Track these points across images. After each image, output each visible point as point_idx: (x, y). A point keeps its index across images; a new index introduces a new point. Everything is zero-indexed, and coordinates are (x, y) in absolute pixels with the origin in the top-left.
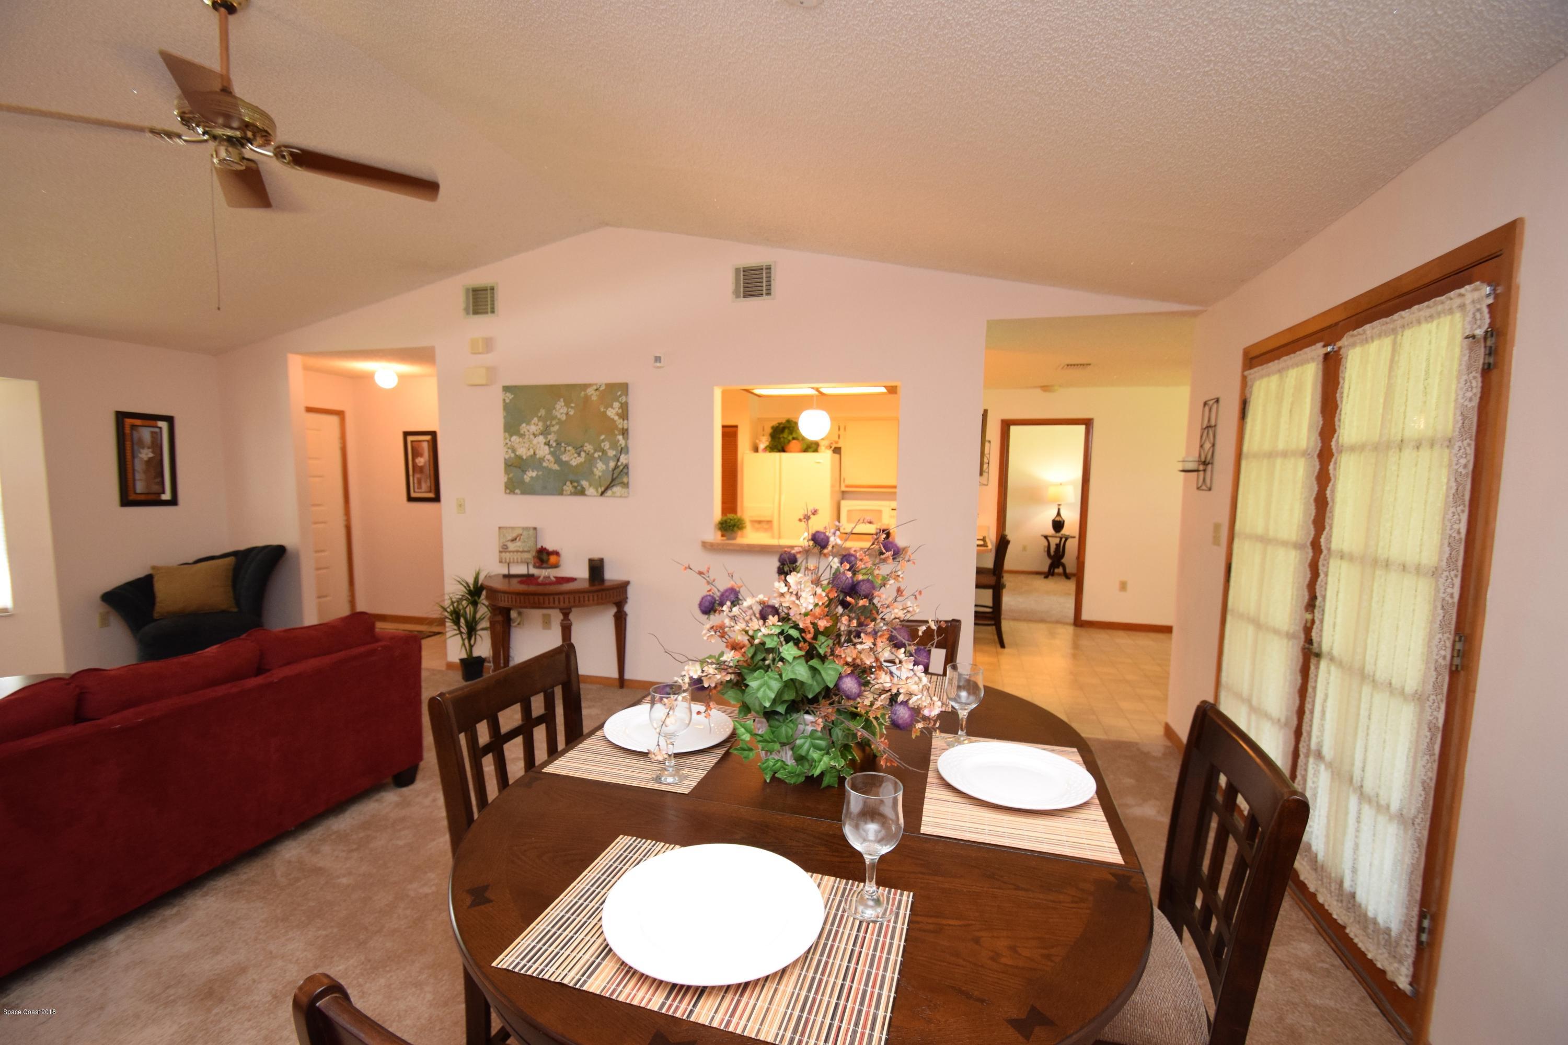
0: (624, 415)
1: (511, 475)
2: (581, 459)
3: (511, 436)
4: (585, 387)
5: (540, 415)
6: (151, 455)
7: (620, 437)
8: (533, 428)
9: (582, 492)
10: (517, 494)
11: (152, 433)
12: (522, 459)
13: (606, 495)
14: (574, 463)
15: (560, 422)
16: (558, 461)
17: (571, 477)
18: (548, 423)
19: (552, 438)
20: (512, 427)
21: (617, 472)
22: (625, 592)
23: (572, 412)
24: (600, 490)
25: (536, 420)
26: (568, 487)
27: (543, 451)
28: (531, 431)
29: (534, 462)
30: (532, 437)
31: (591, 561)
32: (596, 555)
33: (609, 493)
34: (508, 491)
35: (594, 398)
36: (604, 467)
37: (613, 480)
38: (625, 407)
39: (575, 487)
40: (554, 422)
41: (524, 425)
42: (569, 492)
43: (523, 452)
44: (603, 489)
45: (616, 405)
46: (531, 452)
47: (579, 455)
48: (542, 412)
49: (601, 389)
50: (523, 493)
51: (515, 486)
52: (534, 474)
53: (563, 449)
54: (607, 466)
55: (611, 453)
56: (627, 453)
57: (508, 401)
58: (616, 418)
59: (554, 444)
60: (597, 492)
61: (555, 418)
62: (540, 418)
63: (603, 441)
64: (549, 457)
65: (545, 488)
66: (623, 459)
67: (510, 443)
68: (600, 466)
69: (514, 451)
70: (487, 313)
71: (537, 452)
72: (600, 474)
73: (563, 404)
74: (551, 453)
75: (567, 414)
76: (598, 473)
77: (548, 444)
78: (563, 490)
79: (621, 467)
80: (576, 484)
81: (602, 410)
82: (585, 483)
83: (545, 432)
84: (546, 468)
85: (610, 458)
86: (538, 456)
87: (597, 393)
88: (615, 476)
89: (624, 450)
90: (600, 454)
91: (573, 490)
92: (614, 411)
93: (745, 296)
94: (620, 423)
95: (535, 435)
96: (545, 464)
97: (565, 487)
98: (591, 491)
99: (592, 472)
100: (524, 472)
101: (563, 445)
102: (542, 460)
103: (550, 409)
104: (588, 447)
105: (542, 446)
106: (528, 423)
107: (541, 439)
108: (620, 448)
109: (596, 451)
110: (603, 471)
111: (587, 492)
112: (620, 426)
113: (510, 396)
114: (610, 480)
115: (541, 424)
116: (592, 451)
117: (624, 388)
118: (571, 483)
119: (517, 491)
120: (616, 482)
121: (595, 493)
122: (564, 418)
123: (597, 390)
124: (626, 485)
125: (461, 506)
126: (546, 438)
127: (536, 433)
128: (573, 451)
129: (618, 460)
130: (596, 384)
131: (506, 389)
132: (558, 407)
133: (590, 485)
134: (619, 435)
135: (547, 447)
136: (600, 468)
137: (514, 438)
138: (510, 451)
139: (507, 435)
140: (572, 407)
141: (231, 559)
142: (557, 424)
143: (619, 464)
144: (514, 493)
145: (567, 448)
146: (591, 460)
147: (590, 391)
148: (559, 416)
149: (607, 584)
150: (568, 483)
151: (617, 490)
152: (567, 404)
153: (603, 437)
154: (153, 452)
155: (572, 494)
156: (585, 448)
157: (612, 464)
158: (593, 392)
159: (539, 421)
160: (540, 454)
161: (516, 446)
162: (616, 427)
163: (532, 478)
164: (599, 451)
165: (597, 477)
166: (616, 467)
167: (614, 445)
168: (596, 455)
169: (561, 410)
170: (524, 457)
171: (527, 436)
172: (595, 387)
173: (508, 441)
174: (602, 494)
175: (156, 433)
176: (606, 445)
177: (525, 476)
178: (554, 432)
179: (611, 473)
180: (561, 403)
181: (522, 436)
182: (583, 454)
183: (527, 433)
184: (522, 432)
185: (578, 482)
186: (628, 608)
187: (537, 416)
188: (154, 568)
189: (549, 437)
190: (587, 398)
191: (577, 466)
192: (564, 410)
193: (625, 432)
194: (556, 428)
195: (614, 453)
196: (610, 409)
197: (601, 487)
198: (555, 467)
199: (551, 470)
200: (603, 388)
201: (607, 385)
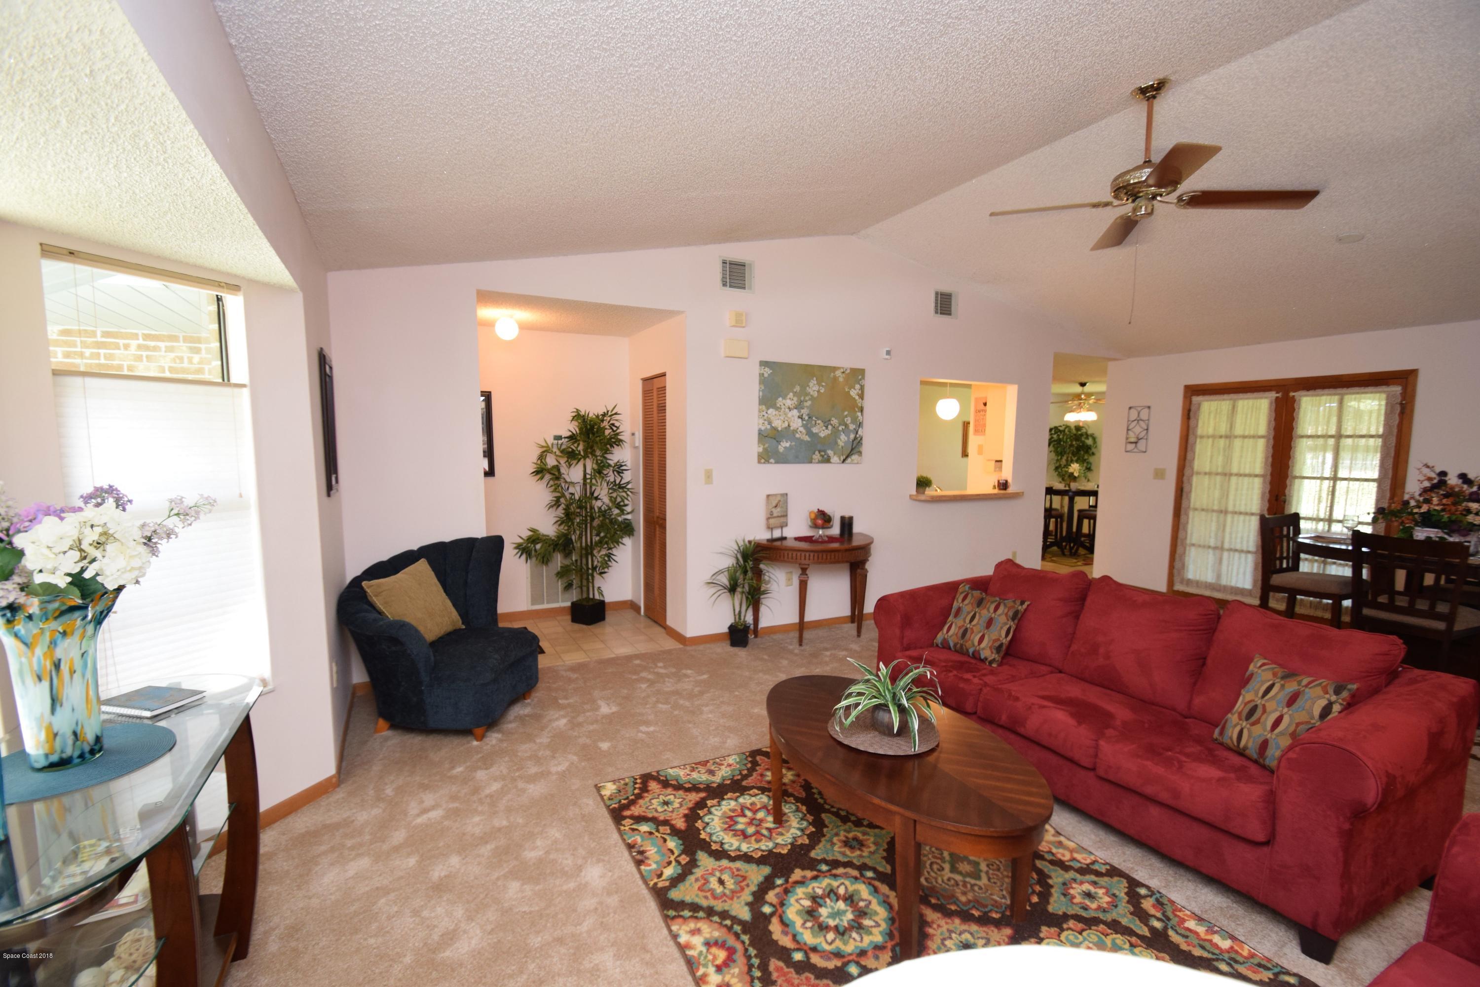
0: (862, 396)
1: (767, 445)
2: (827, 432)
3: (768, 409)
4: (835, 369)
5: (795, 391)
7: (859, 414)
8: (788, 403)
9: (827, 460)
10: (771, 464)
12: (777, 430)
13: (846, 462)
14: (822, 435)
15: (812, 399)
16: (809, 433)
17: (819, 447)
18: (802, 398)
19: (805, 412)
20: (768, 400)
21: (855, 443)
23: (822, 391)
24: (843, 459)
25: (791, 394)
26: (817, 456)
27: (797, 424)
28: (786, 405)
29: (788, 433)
30: (787, 410)
31: (843, 519)
33: (849, 460)
34: (763, 461)
35: (841, 379)
36: (846, 438)
37: (852, 449)
38: (862, 388)
39: (822, 456)
40: (807, 398)
41: (780, 399)
42: (817, 461)
43: (778, 424)
44: (845, 457)
45: (858, 387)
46: (786, 424)
47: (827, 427)
48: (797, 389)
49: (845, 372)
50: (777, 462)
51: (767, 456)
52: (788, 445)
53: (813, 422)
54: (849, 438)
55: (852, 427)
56: (862, 427)
57: (766, 375)
58: (857, 398)
59: (807, 418)
61: (808, 394)
62: (795, 394)
63: (846, 416)
64: (801, 429)
65: (797, 457)
66: (860, 432)
67: (766, 415)
68: (843, 437)
69: (770, 423)
70: (742, 288)
71: (791, 424)
72: (843, 444)
73: (815, 383)
74: (803, 426)
75: (818, 392)
76: (841, 443)
77: (801, 417)
78: (812, 459)
79: (860, 439)
80: (824, 454)
81: (846, 389)
82: (830, 452)
83: (799, 407)
84: (799, 439)
85: (851, 431)
86: (791, 428)
87: (842, 375)
88: (854, 446)
89: (860, 425)
90: (844, 427)
91: (820, 458)
92: (855, 392)
93: (941, 313)
94: (859, 400)
95: (790, 409)
96: (797, 436)
97: (814, 456)
98: (835, 459)
99: (836, 443)
100: (779, 442)
101: (813, 418)
102: (795, 431)
103: (804, 387)
104: (835, 421)
105: (796, 418)
106: (784, 398)
107: (795, 413)
108: (858, 423)
109: (840, 424)
110: (845, 443)
111: (832, 461)
112: (860, 404)
113: (767, 372)
114: (850, 450)
115: (795, 399)
116: (837, 425)
117: (861, 372)
118: (820, 452)
119: (772, 460)
120: (854, 451)
121: (840, 461)
122: (815, 394)
123: (843, 372)
124: (860, 453)
125: (709, 476)
126: (799, 412)
127: (790, 406)
128: (822, 424)
129: (857, 433)
130: (841, 367)
131: (764, 364)
132: (811, 384)
133: (835, 454)
134: (859, 411)
135: (800, 420)
136: (842, 440)
137: (771, 411)
138: (766, 423)
139: (764, 407)
140: (821, 386)
142: (810, 400)
143: (858, 436)
144: (769, 462)
145: (817, 422)
146: (836, 433)
147: (838, 373)
148: (812, 393)
150: (817, 453)
151: (855, 457)
152: (819, 384)
153: (846, 413)
155: (819, 462)
156: (831, 422)
157: (852, 436)
158: (840, 374)
159: (794, 396)
160: (794, 426)
161: (772, 418)
162: (857, 406)
163: (785, 448)
164: (843, 425)
165: (841, 447)
166: (855, 438)
167: (854, 420)
168: (840, 428)
169: (813, 388)
170: (780, 429)
171: (784, 409)
172: (841, 370)
173: (764, 413)
174: (844, 461)
176: (848, 420)
177: (780, 447)
178: (806, 406)
179: (851, 443)
180: (813, 380)
181: (778, 409)
182: (830, 427)
183: (783, 407)
184: (779, 405)
185: (825, 451)
187: (793, 392)
189: (802, 411)
190: (835, 379)
191: (825, 437)
192: (816, 388)
193: (862, 410)
194: (809, 403)
195: (855, 426)
196: (851, 389)
197: (843, 455)
198: (807, 438)
199: (802, 440)
200: (848, 371)
201: (851, 369)
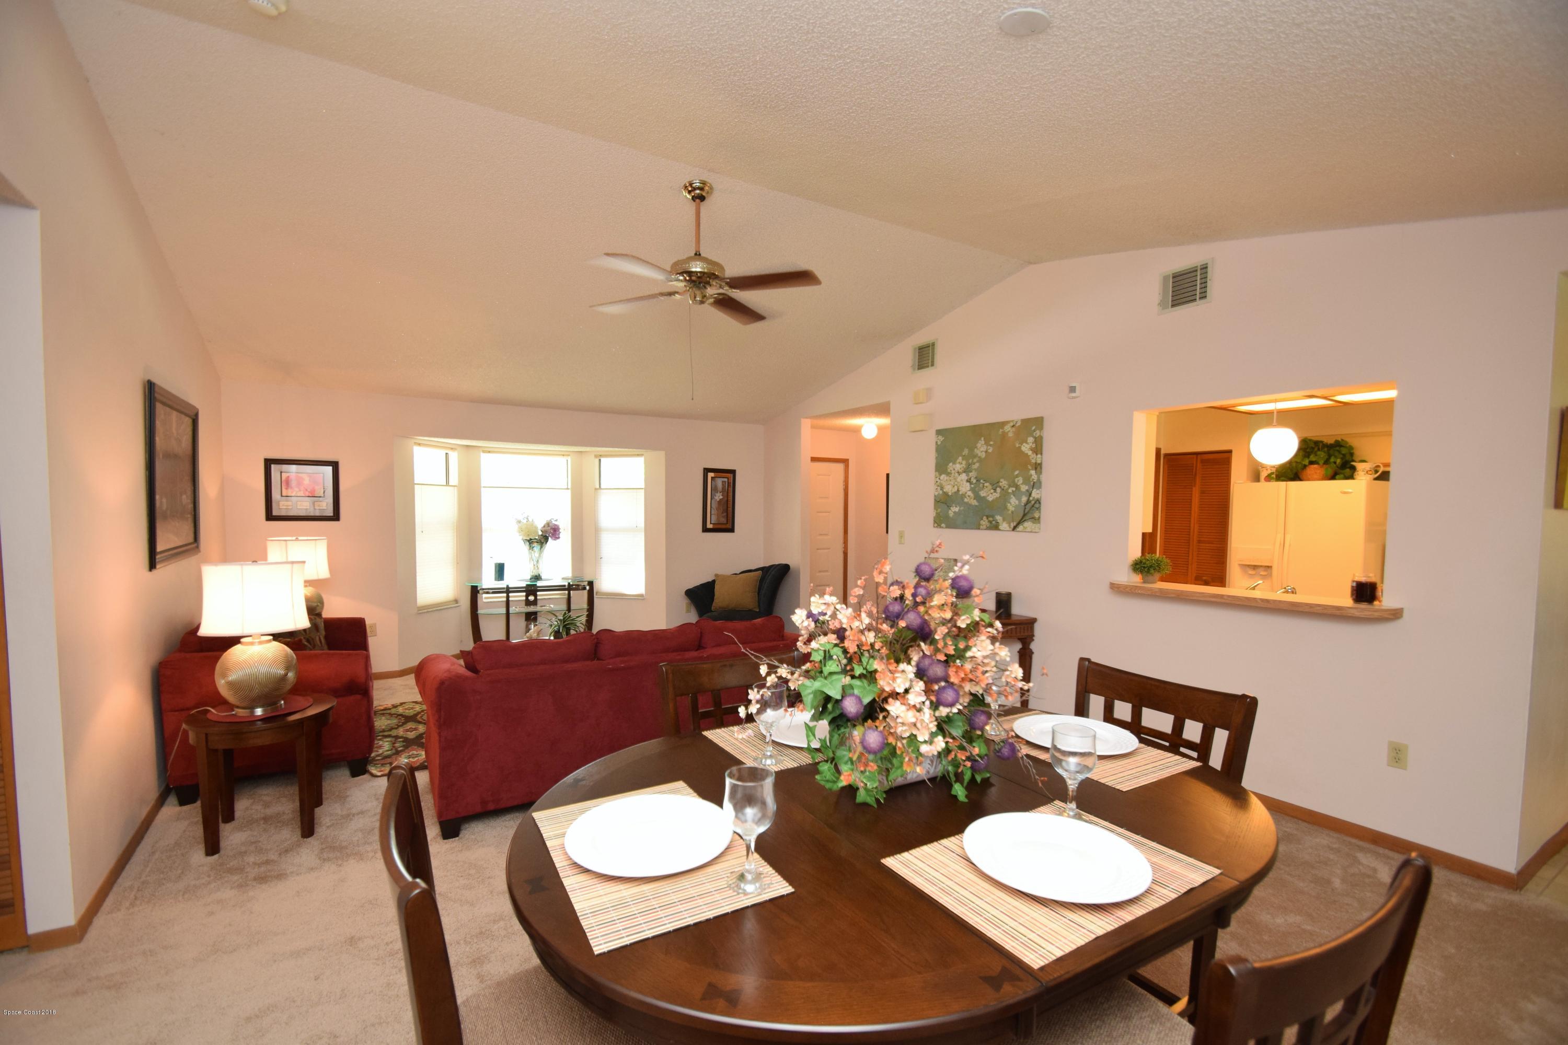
0: (1038, 449)
1: (939, 510)
2: (997, 495)
3: (940, 475)
4: (1003, 424)
5: (964, 454)
6: (721, 497)
7: (1033, 472)
8: (958, 467)
9: (995, 527)
10: (943, 528)
11: (723, 482)
12: (948, 495)
13: (1018, 529)
14: (990, 499)
15: (981, 460)
16: (977, 497)
17: (988, 512)
18: (970, 461)
19: (973, 474)
20: (941, 468)
21: (1028, 507)
22: (1032, 629)
23: (990, 451)
24: (1012, 525)
25: (960, 458)
26: (985, 522)
27: (965, 488)
28: (956, 470)
29: (957, 498)
30: (956, 475)
31: (998, 595)
32: (1004, 590)
33: (1021, 528)
34: (935, 525)
35: (1010, 435)
36: (1017, 502)
37: (1025, 515)
38: (1039, 442)
39: (990, 522)
40: (975, 460)
41: (951, 464)
42: (985, 527)
43: (949, 489)
44: (1015, 524)
45: (1031, 440)
46: (955, 489)
47: (995, 490)
48: (966, 452)
49: (1017, 425)
50: (948, 527)
51: (942, 521)
52: (957, 509)
53: (981, 485)
54: (1020, 501)
55: (1024, 488)
56: (1040, 487)
57: (939, 443)
58: (1030, 453)
59: (974, 481)
60: (1010, 526)
61: (976, 456)
62: (964, 457)
63: (1017, 476)
64: (970, 493)
65: (965, 523)
66: (1035, 494)
67: (939, 481)
68: (1014, 500)
69: (942, 488)
70: (928, 367)
71: (960, 489)
72: (1013, 509)
73: (983, 442)
74: (972, 490)
75: (986, 452)
76: (1011, 508)
77: (969, 481)
78: (980, 525)
79: (1033, 502)
80: (991, 519)
81: (1017, 445)
82: (999, 518)
83: (967, 470)
84: (967, 503)
85: (1023, 493)
86: (961, 493)
87: (1014, 429)
88: (1026, 512)
89: (1037, 485)
90: (1014, 489)
91: (988, 525)
92: (1028, 446)
93: (1173, 306)
94: (1035, 458)
95: (959, 473)
96: (966, 500)
97: (982, 522)
98: (1004, 526)
99: (1006, 508)
100: (949, 507)
101: (982, 481)
102: (964, 496)
103: (972, 448)
104: (1004, 483)
105: (965, 482)
106: (954, 463)
107: (964, 477)
108: (1032, 483)
109: (1010, 486)
110: (1016, 507)
111: (1001, 527)
112: (1033, 461)
113: (941, 438)
114: (1021, 514)
115: (964, 462)
116: (1007, 487)
117: (1039, 422)
118: (988, 517)
119: (943, 525)
120: (1027, 518)
121: (1008, 529)
122: (983, 455)
123: (1013, 426)
124: (1037, 520)
125: (901, 535)
126: (968, 475)
127: (960, 471)
128: (990, 487)
129: (1030, 495)
130: (1012, 421)
131: (939, 432)
132: (979, 445)
133: (1004, 520)
134: (1032, 470)
135: (968, 484)
136: (1013, 503)
137: (943, 477)
138: (939, 488)
139: (937, 473)
140: (991, 445)
141: (760, 572)
142: (977, 462)
143: (1031, 498)
144: (940, 527)
145: (986, 485)
146: (1005, 495)
147: (1007, 428)
148: (980, 454)
149: (1013, 618)
150: (985, 518)
151: (1028, 525)
152: (987, 443)
153: (1017, 473)
154: (722, 495)
155: (988, 528)
156: (1001, 484)
157: (1024, 499)
158: (1010, 429)
159: (963, 459)
160: (962, 490)
161: (944, 484)
162: (1030, 463)
163: (955, 512)
164: (1013, 487)
165: (1010, 512)
166: (1028, 502)
167: (1027, 480)
168: (1010, 491)
169: (981, 448)
170: (950, 494)
171: (953, 474)
172: (1012, 424)
173: (938, 480)
174: (1014, 528)
175: (725, 482)
176: (1020, 480)
177: (950, 512)
178: (975, 469)
179: (1023, 508)
180: (982, 442)
181: (949, 474)
182: (998, 490)
183: (953, 472)
184: (949, 471)
185: (993, 516)
186: (1033, 646)
187: (962, 456)
188: (716, 575)
189: (970, 474)
190: (1004, 435)
191: (993, 501)
192: (984, 448)
193: (1038, 467)
194: (976, 466)
195: (1027, 488)
196: (1024, 444)
197: (1013, 521)
198: (975, 503)
199: (971, 505)
200: (1019, 424)
201: (1023, 421)
